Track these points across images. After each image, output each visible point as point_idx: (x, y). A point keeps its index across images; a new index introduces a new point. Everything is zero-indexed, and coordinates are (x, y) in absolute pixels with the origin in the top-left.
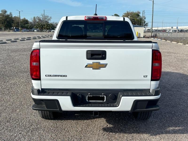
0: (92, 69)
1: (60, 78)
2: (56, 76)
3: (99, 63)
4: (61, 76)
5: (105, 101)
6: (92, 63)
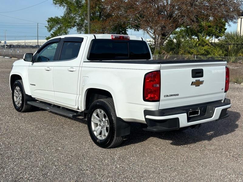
0: (195, 86)
1: (174, 97)
2: (171, 95)
3: (199, 80)
4: (175, 95)
5: (199, 114)
6: (195, 81)
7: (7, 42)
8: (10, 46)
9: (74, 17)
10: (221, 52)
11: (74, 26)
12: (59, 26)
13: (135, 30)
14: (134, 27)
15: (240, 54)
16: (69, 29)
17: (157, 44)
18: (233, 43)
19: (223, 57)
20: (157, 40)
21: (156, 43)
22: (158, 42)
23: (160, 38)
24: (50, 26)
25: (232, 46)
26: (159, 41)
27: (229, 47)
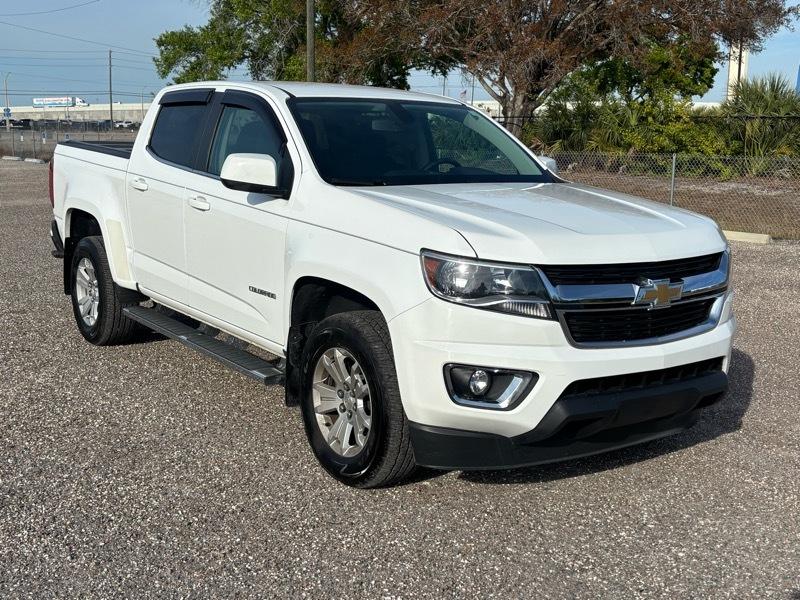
7: (13, 110)
8: (25, 125)
9: (242, 30)
10: (720, 143)
11: (241, 60)
12: (193, 59)
13: (433, 72)
14: (431, 64)
15: (784, 149)
16: (226, 68)
17: (513, 117)
18: (760, 114)
19: (728, 157)
20: (511, 105)
21: (509, 114)
22: (514, 109)
23: (520, 98)
24: (166, 59)
25: (757, 123)
26: (519, 105)
27: (748, 128)
